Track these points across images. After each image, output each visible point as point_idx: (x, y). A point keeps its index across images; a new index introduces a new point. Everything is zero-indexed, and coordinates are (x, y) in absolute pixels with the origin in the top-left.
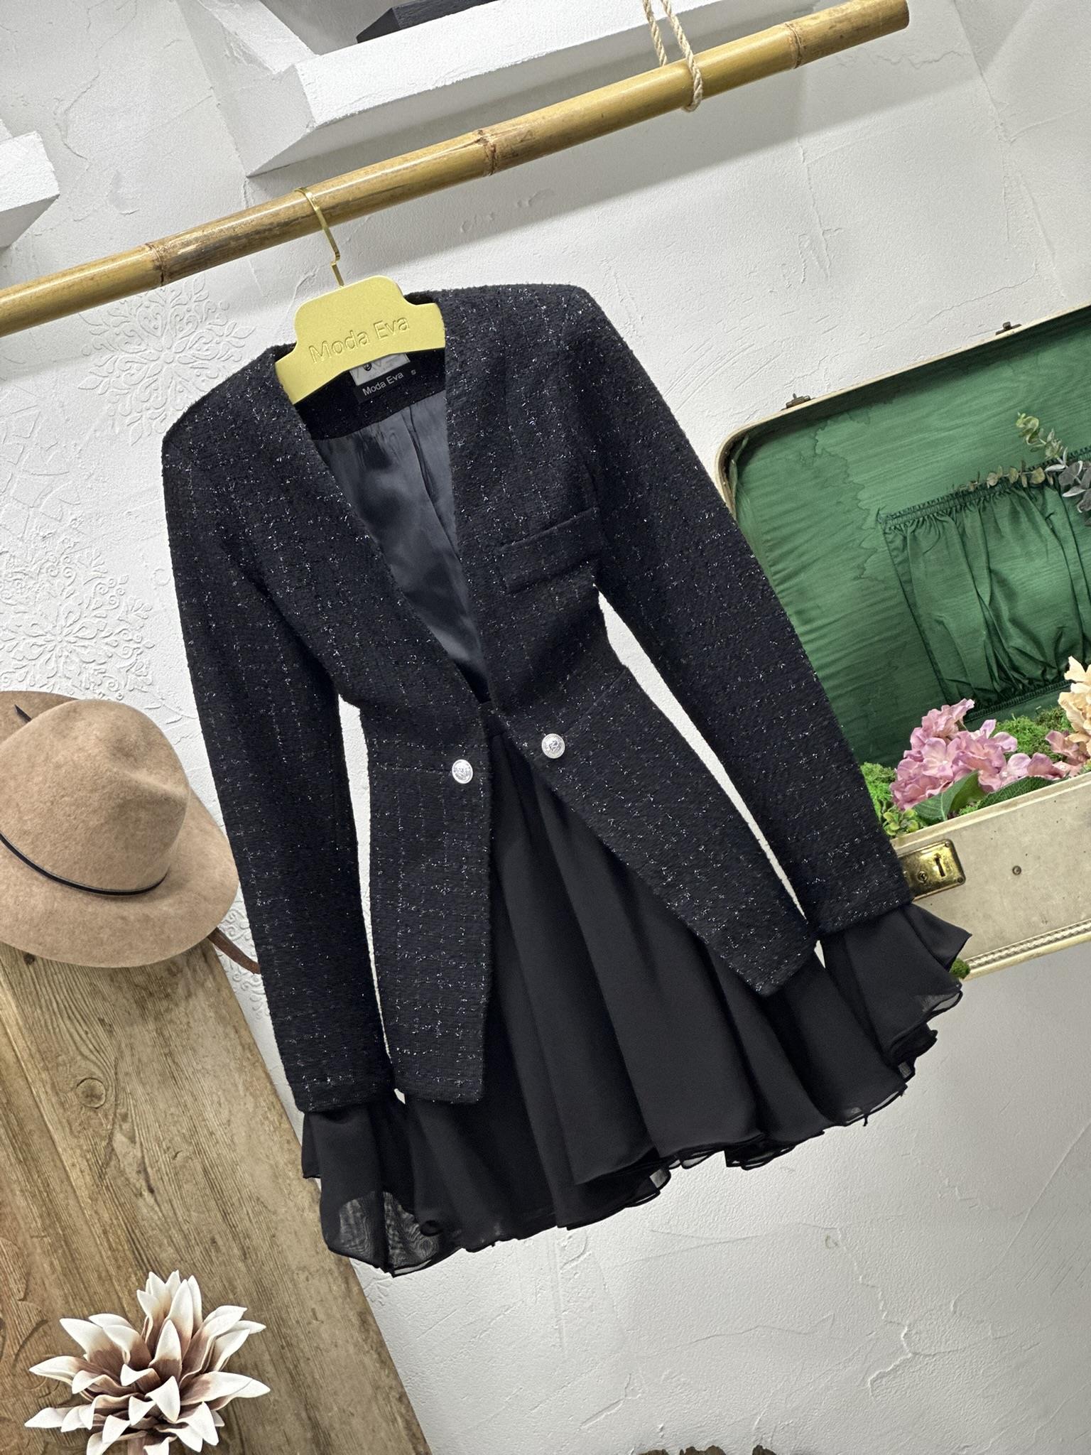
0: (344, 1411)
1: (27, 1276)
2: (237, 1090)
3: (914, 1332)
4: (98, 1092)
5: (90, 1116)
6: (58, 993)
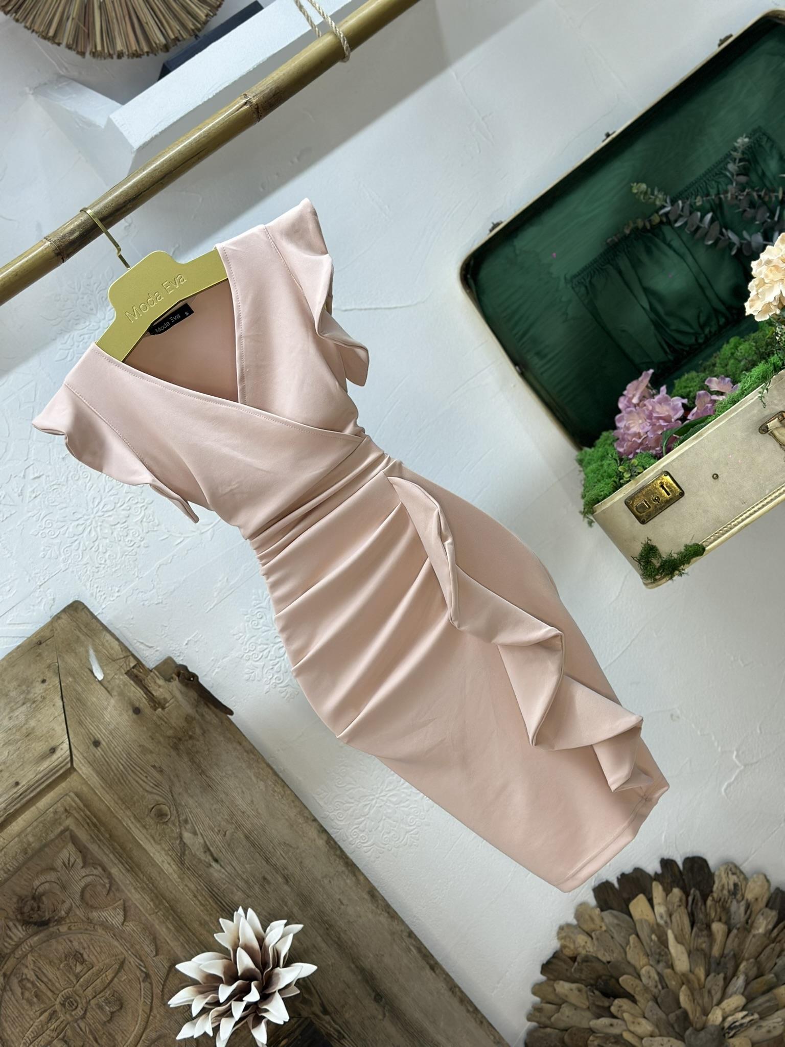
0: (377, 955)
1: (154, 940)
2: (251, 779)
3: (740, 753)
4: (164, 812)
5: (164, 828)
6: (121, 759)
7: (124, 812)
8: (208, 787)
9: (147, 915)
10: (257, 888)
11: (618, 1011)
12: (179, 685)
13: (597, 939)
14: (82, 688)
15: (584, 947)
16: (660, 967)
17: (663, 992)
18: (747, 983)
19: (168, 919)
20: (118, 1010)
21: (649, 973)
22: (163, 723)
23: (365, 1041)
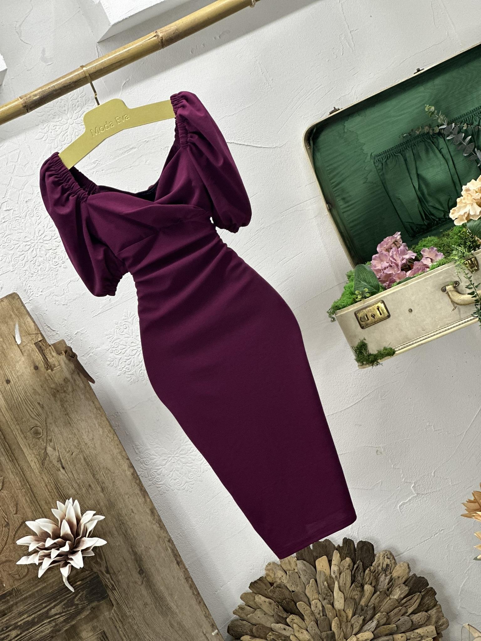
0: (147, 547)
1: (17, 505)
2: (95, 426)
3: (417, 485)
4: (39, 432)
5: (36, 441)
6: (21, 394)
7: (15, 426)
8: (68, 423)
9: (16, 489)
10: (84, 490)
11: (291, 622)
12: (65, 359)
13: (290, 576)
14: (7, 346)
15: (280, 579)
16: (324, 603)
17: (322, 617)
18: (377, 626)
19: (27, 494)
21: (316, 604)
22: (50, 379)
23: (127, 594)
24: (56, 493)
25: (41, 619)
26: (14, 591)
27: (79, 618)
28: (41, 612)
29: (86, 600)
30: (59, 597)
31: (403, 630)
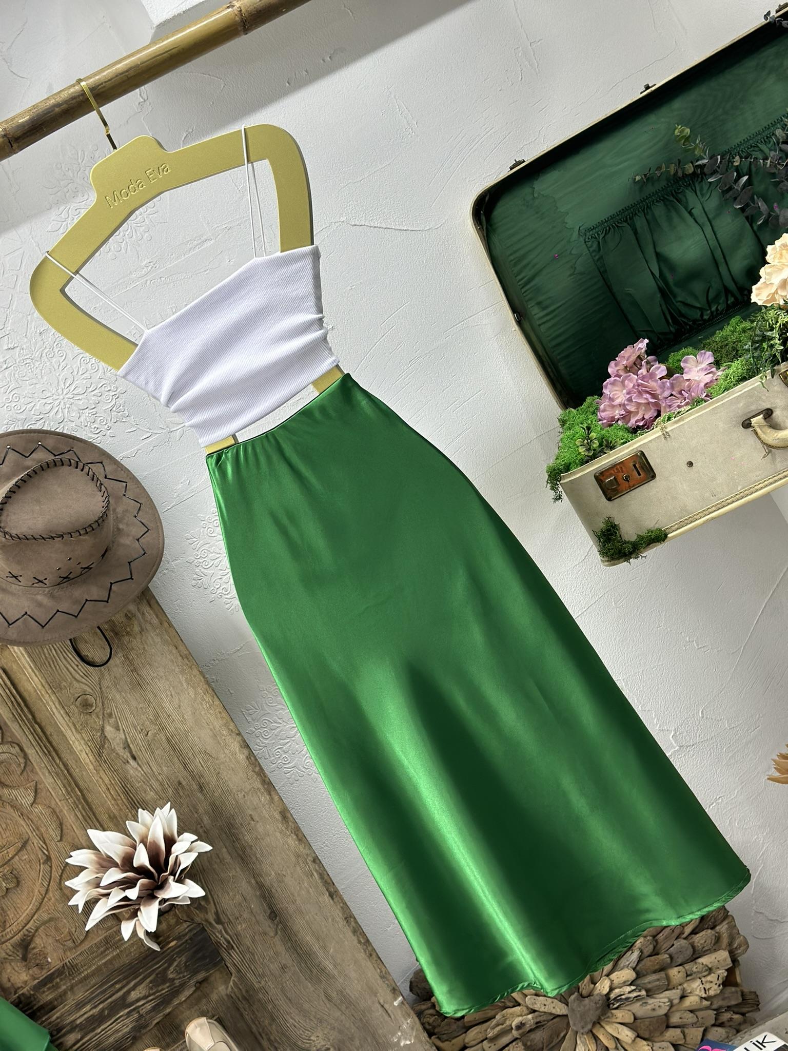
0: (279, 875)
1: (61, 826)
2: (182, 685)
3: (678, 733)
4: (90, 703)
5: (87, 718)
6: (55, 644)
7: (50, 696)
8: (138, 684)
9: (57, 800)
10: (170, 792)
18: (640, 959)
19: (78, 807)
20: (14, 887)
23: (253, 955)
24: (124, 800)
25: (114, 1009)
26: (66, 968)
27: (176, 1002)
28: (114, 998)
29: (187, 971)
30: (141, 971)
31: (680, 961)
